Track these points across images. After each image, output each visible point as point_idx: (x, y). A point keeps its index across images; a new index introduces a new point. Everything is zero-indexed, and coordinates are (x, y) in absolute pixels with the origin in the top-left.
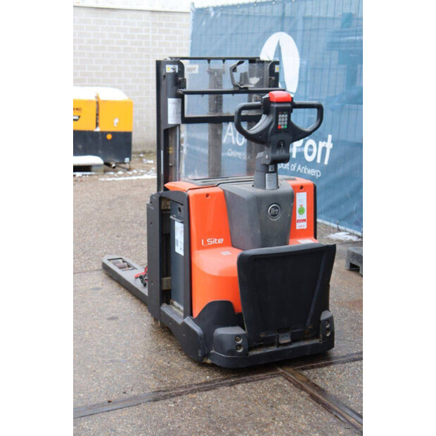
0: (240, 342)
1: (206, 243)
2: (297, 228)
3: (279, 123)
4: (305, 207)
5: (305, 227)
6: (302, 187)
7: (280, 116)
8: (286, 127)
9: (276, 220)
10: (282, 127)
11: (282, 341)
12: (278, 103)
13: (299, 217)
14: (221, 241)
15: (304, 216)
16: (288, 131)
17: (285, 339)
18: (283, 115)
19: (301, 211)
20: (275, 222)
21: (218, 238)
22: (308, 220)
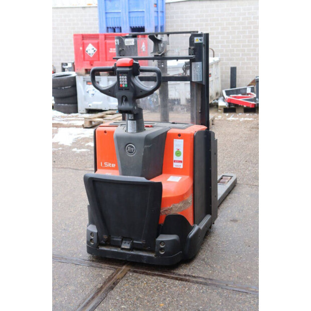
0: (92, 237)
1: (103, 165)
2: (174, 166)
3: (121, 83)
4: (182, 151)
5: (182, 167)
6: (179, 135)
7: (120, 77)
8: (126, 86)
9: (132, 156)
10: (123, 86)
11: (123, 247)
12: (119, 67)
13: (175, 158)
14: (114, 165)
15: (181, 158)
16: (128, 89)
17: (126, 245)
18: (123, 77)
19: (178, 154)
20: (131, 157)
21: (112, 163)
22: (184, 162)
